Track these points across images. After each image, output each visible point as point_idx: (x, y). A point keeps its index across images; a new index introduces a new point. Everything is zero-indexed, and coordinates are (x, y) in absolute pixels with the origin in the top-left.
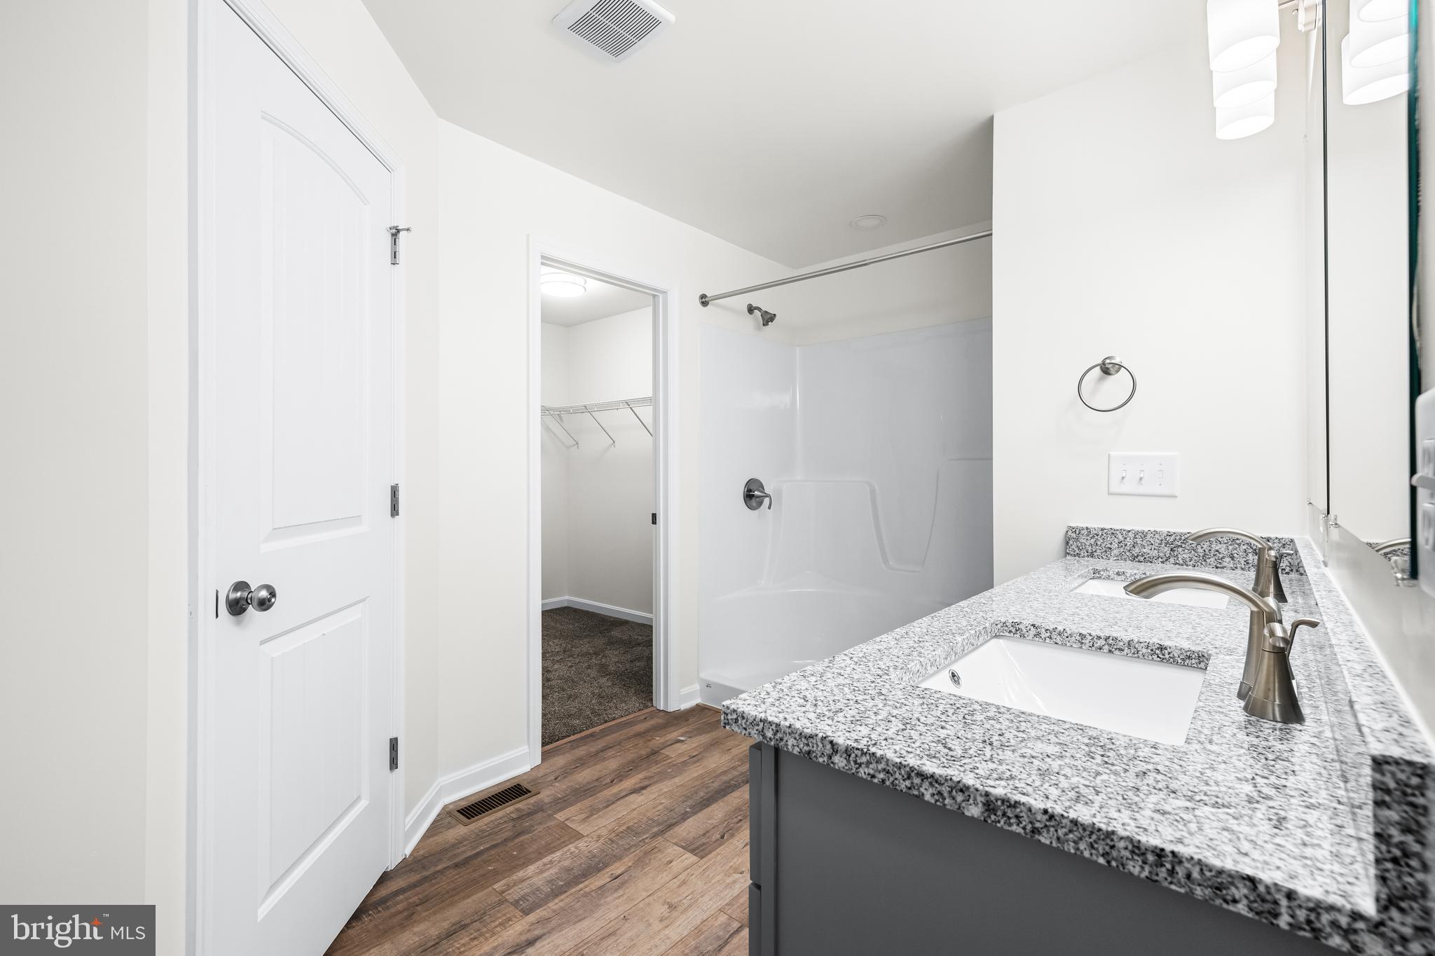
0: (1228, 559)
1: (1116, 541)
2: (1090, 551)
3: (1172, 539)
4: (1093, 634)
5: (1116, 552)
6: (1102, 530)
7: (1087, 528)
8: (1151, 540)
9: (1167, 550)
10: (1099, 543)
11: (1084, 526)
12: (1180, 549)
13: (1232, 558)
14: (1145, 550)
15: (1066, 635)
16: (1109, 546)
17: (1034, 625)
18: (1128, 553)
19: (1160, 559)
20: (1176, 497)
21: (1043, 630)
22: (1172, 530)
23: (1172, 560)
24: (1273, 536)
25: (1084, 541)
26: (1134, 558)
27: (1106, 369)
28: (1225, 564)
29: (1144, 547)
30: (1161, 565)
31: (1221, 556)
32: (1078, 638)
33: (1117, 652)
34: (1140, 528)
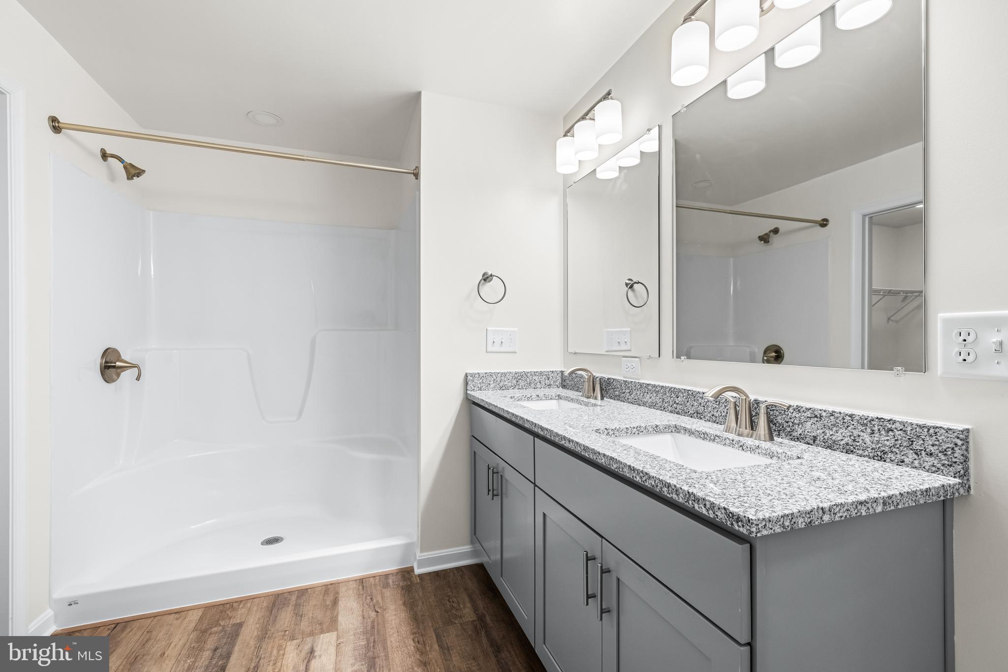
0: (539, 384)
1: (493, 379)
2: (479, 387)
3: (516, 376)
4: (632, 426)
5: (492, 386)
6: (486, 373)
7: (478, 373)
8: (508, 377)
9: (515, 381)
10: (484, 382)
11: (477, 372)
12: (520, 381)
13: (540, 383)
14: (505, 383)
15: (620, 430)
16: (489, 382)
17: (606, 429)
18: (498, 386)
19: (512, 387)
20: (516, 353)
21: (610, 430)
22: (517, 371)
23: (517, 387)
24: (554, 370)
25: (477, 381)
26: (501, 388)
27: (487, 278)
28: (537, 386)
29: (505, 381)
30: (512, 390)
31: (536, 382)
32: (626, 430)
33: (641, 434)
34: (503, 371)
